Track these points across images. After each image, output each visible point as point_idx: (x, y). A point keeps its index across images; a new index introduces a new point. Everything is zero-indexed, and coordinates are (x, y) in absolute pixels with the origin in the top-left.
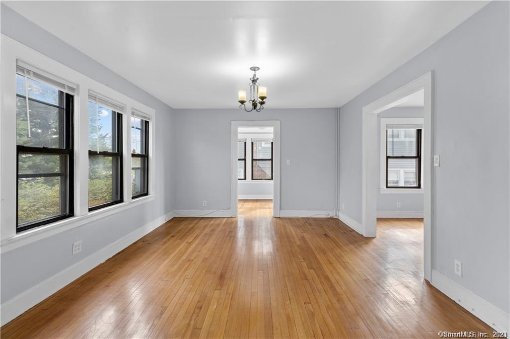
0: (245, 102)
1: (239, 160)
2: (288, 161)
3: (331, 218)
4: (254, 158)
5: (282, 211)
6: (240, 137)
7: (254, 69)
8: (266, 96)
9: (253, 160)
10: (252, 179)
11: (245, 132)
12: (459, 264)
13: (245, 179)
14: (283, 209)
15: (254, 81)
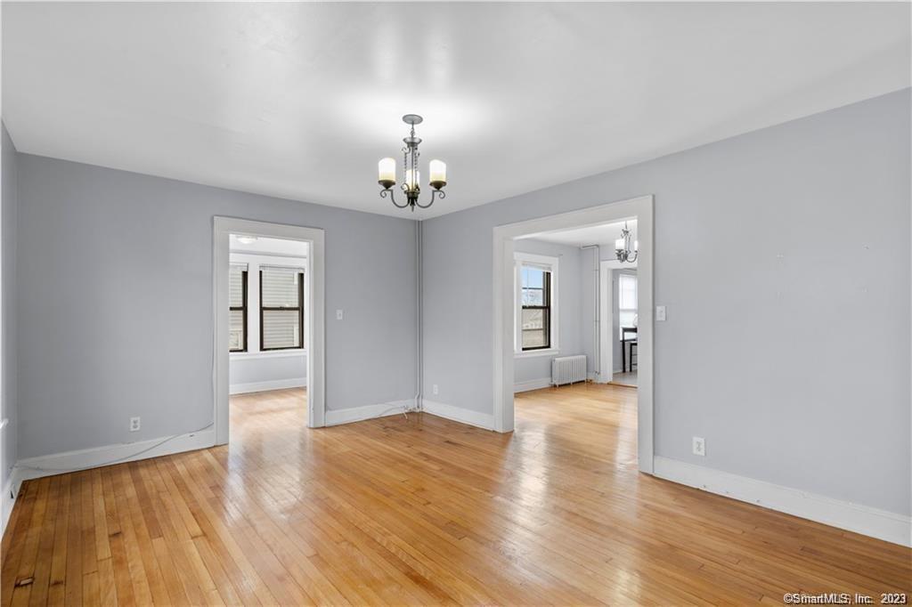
0: (394, 184)
1: (231, 309)
2: (339, 312)
3: (411, 413)
4: (264, 305)
5: (328, 412)
6: (234, 259)
7: (412, 120)
8: (444, 180)
9: (262, 309)
10: (262, 349)
11: (245, 248)
12: (702, 440)
13: (245, 349)
14: (330, 410)
15: (412, 144)
